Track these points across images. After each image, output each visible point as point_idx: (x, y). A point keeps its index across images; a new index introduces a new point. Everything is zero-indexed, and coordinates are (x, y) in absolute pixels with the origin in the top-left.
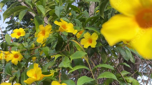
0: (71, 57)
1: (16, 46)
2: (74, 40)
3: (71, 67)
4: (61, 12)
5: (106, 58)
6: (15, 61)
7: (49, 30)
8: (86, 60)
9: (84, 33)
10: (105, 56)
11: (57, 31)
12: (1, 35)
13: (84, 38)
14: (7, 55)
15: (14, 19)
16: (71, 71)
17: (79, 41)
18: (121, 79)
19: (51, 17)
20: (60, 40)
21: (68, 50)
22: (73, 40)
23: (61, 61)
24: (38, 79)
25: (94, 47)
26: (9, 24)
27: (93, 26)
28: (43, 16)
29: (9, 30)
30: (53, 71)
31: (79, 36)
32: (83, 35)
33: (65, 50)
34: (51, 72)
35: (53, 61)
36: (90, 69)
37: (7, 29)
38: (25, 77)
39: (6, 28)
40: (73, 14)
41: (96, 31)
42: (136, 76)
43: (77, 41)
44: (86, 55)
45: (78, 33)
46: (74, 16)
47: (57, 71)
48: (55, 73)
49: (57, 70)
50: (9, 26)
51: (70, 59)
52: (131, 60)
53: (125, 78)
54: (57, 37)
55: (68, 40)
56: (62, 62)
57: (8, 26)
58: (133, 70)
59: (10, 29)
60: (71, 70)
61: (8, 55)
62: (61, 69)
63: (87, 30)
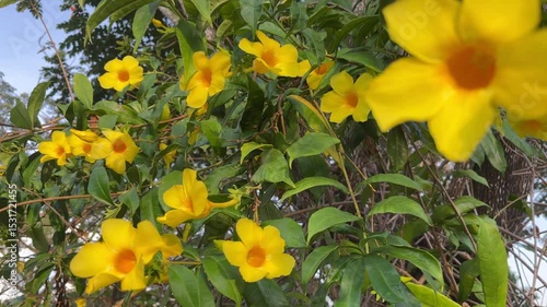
0: (288, 151)
1: (113, 114)
2: (300, 95)
3: (289, 182)
4: (260, 11)
5: (404, 154)
6: (117, 161)
7: (223, 68)
8: (338, 160)
9: (332, 70)
10: (400, 147)
11: (247, 70)
12: (46, 69)
13: (331, 89)
14: (91, 142)
15: (87, 14)
16: (288, 194)
17: (316, 100)
18: (454, 221)
19: (226, 21)
20: (255, 97)
21: (281, 129)
22: (296, 97)
23: (259, 163)
24: (198, 212)
25: (363, 121)
26: (69, 31)
27: (363, 50)
28: (203, 24)
29: (72, 54)
30: (238, 191)
31: (315, 81)
32: (329, 79)
33: (273, 130)
34: (231, 196)
35: (234, 163)
36: (347, 186)
37: (66, 50)
38: (154, 210)
39: (62, 46)
40: (298, 15)
41: (371, 67)
42: (514, 217)
43: (310, 100)
44: (337, 145)
45: (313, 73)
46: (299, 22)
47: (248, 192)
48: (243, 198)
49: (248, 189)
50: (70, 40)
51: (286, 156)
52: (492, 162)
53: (466, 221)
54: (244, 85)
55: (280, 97)
56: (262, 167)
57: (66, 40)
58: (503, 196)
59: (75, 47)
60: (291, 189)
61: (95, 144)
62: (260, 187)
63: (342, 61)
